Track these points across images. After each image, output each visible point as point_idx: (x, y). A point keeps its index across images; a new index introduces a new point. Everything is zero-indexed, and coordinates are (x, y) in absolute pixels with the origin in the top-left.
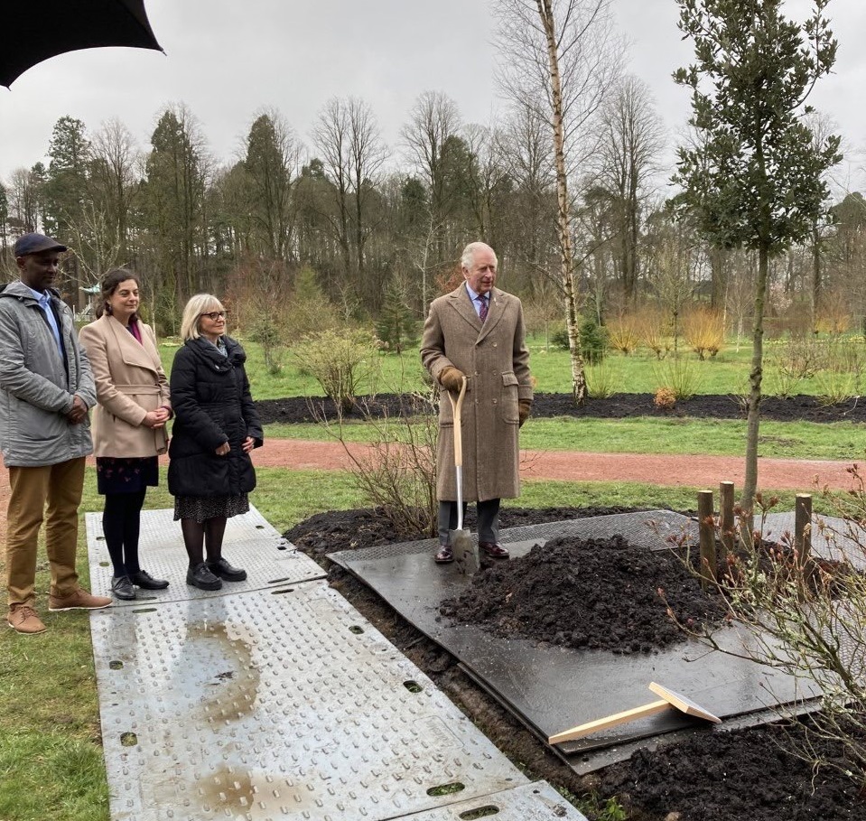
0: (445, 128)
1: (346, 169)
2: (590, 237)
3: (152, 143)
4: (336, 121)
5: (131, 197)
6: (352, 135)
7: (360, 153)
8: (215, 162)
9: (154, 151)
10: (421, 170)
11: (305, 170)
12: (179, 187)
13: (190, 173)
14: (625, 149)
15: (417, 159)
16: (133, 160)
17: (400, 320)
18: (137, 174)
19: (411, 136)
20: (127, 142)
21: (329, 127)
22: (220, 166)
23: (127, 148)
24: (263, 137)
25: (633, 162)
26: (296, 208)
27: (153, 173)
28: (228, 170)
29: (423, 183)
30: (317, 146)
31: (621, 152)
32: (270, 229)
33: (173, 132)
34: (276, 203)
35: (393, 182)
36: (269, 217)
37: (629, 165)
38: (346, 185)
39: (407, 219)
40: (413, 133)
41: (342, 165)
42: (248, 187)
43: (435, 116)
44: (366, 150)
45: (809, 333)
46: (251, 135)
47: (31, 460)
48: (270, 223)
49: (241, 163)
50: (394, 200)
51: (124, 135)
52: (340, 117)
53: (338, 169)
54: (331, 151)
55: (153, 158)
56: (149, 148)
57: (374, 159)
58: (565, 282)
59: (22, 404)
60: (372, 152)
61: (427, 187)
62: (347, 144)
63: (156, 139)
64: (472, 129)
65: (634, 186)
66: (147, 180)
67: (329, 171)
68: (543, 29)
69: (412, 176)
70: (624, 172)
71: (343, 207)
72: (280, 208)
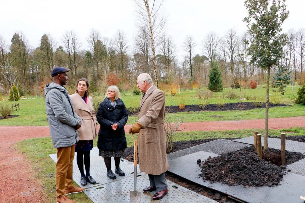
0: (97, 38)
1: (71, 49)
2: (136, 66)
3: (11, 42)
4: (67, 36)
5: (6, 57)
6: (72, 40)
7: (74, 44)
8: (32, 47)
9: (12, 44)
10: (91, 49)
11: (57, 49)
12: (21, 54)
13: (24, 50)
14: (144, 43)
15: (90, 46)
16: (7, 47)
17: (94, 89)
18: (7, 51)
19: (88, 40)
20: (4, 41)
21: (65, 38)
22: (32, 48)
23: (4, 43)
24: (45, 41)
25: (147, 47)
26: (56, 59)
27: (12, 50)
28: (35, 50)
29: (91, 52)
30: (62, 43)
31: (144, 44)
32: (49, 65)
33: (18, 39)
34: (51, 58)
35: (83, 52)
36: (49, 62)
37: (146, 48)
38: (71, 53)
39: (87, 62)
40: (89, 39)
41: (69, 48)
42: (41, 54)
43: (95, 35)
44: (76, 44)
45: (193, 88)
46: (42, 40)
47: (68, 144)
48: (49, 64)
49: (38, 47)
50: (83, 57)
51: (3, 40)
52: (68, 35)
53: (68, 49)
54: (66, 44)
55: (12, 46)
56: (11, 43)
57: (78, 46)
58: (155, 77)
59: (65, 126)
60: (78, 44)
61: (92, 53)
62: (70, 42)
63: (13, 40)
64: (105, 38)
65: (147, 53)
66: (10, 52)
67: (65, 49)
68: (147, 11)
69: (88, 51)
70: (145, 49)
71: (70, 59)
72: (52, 59)
